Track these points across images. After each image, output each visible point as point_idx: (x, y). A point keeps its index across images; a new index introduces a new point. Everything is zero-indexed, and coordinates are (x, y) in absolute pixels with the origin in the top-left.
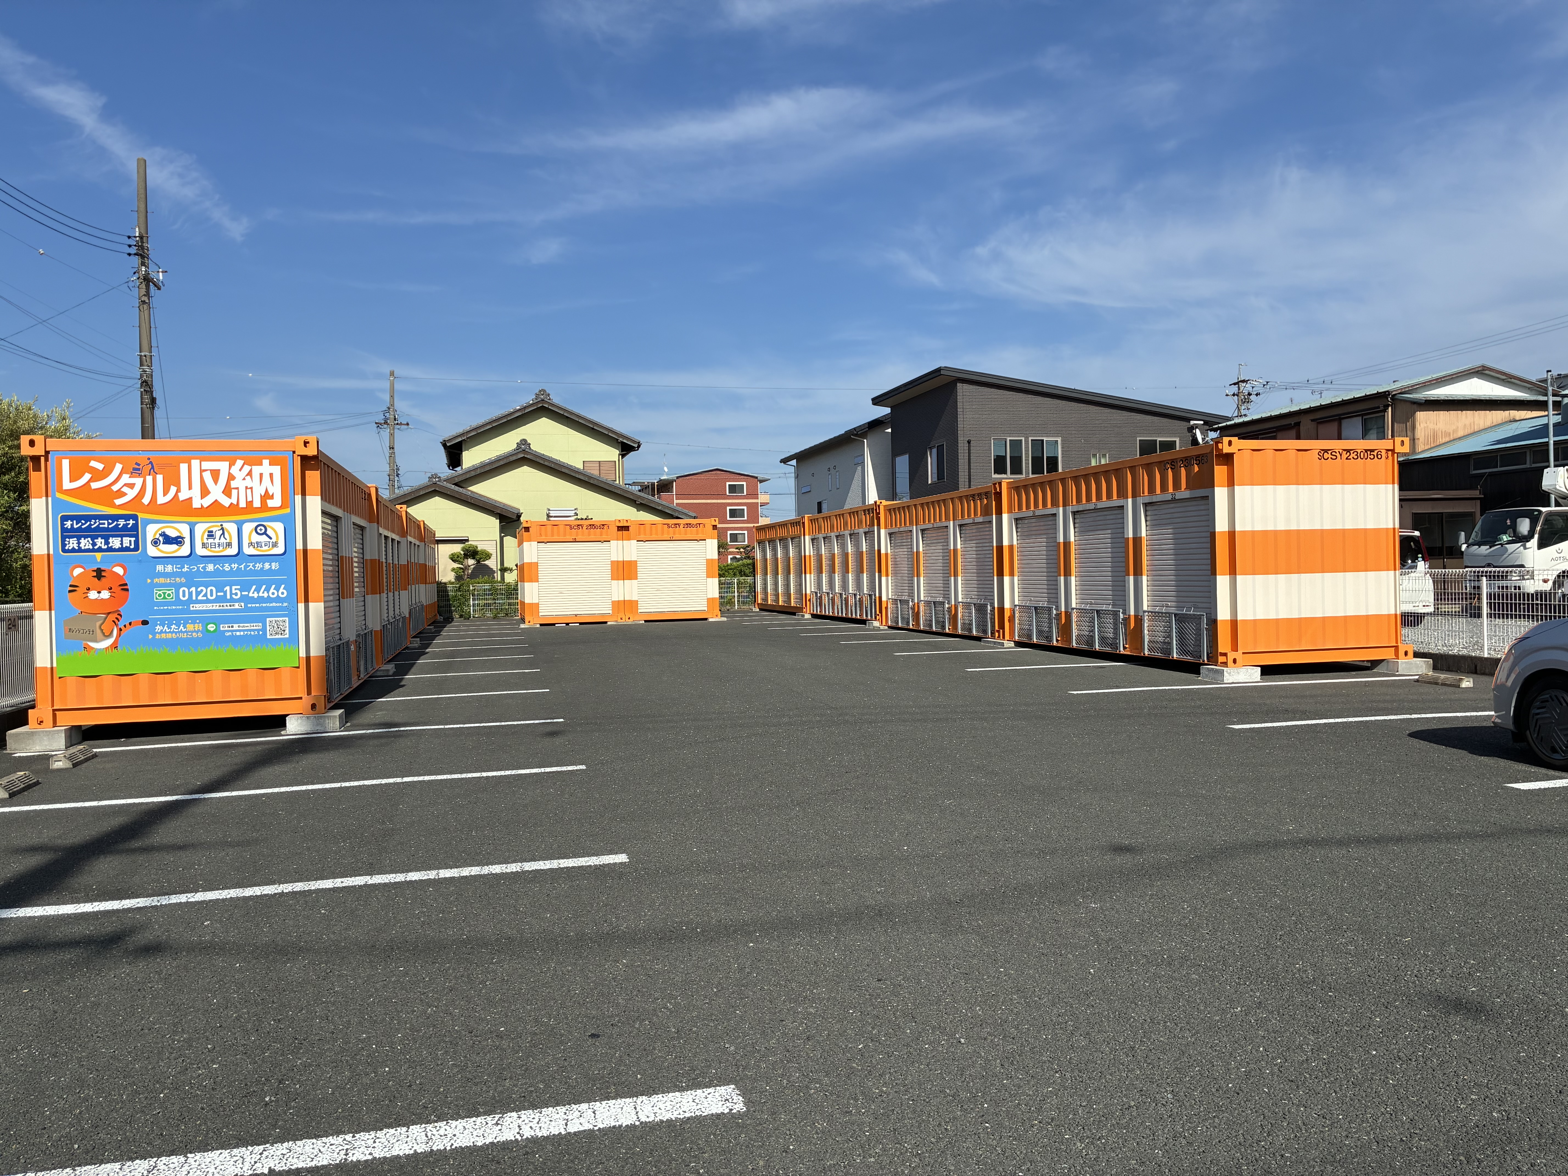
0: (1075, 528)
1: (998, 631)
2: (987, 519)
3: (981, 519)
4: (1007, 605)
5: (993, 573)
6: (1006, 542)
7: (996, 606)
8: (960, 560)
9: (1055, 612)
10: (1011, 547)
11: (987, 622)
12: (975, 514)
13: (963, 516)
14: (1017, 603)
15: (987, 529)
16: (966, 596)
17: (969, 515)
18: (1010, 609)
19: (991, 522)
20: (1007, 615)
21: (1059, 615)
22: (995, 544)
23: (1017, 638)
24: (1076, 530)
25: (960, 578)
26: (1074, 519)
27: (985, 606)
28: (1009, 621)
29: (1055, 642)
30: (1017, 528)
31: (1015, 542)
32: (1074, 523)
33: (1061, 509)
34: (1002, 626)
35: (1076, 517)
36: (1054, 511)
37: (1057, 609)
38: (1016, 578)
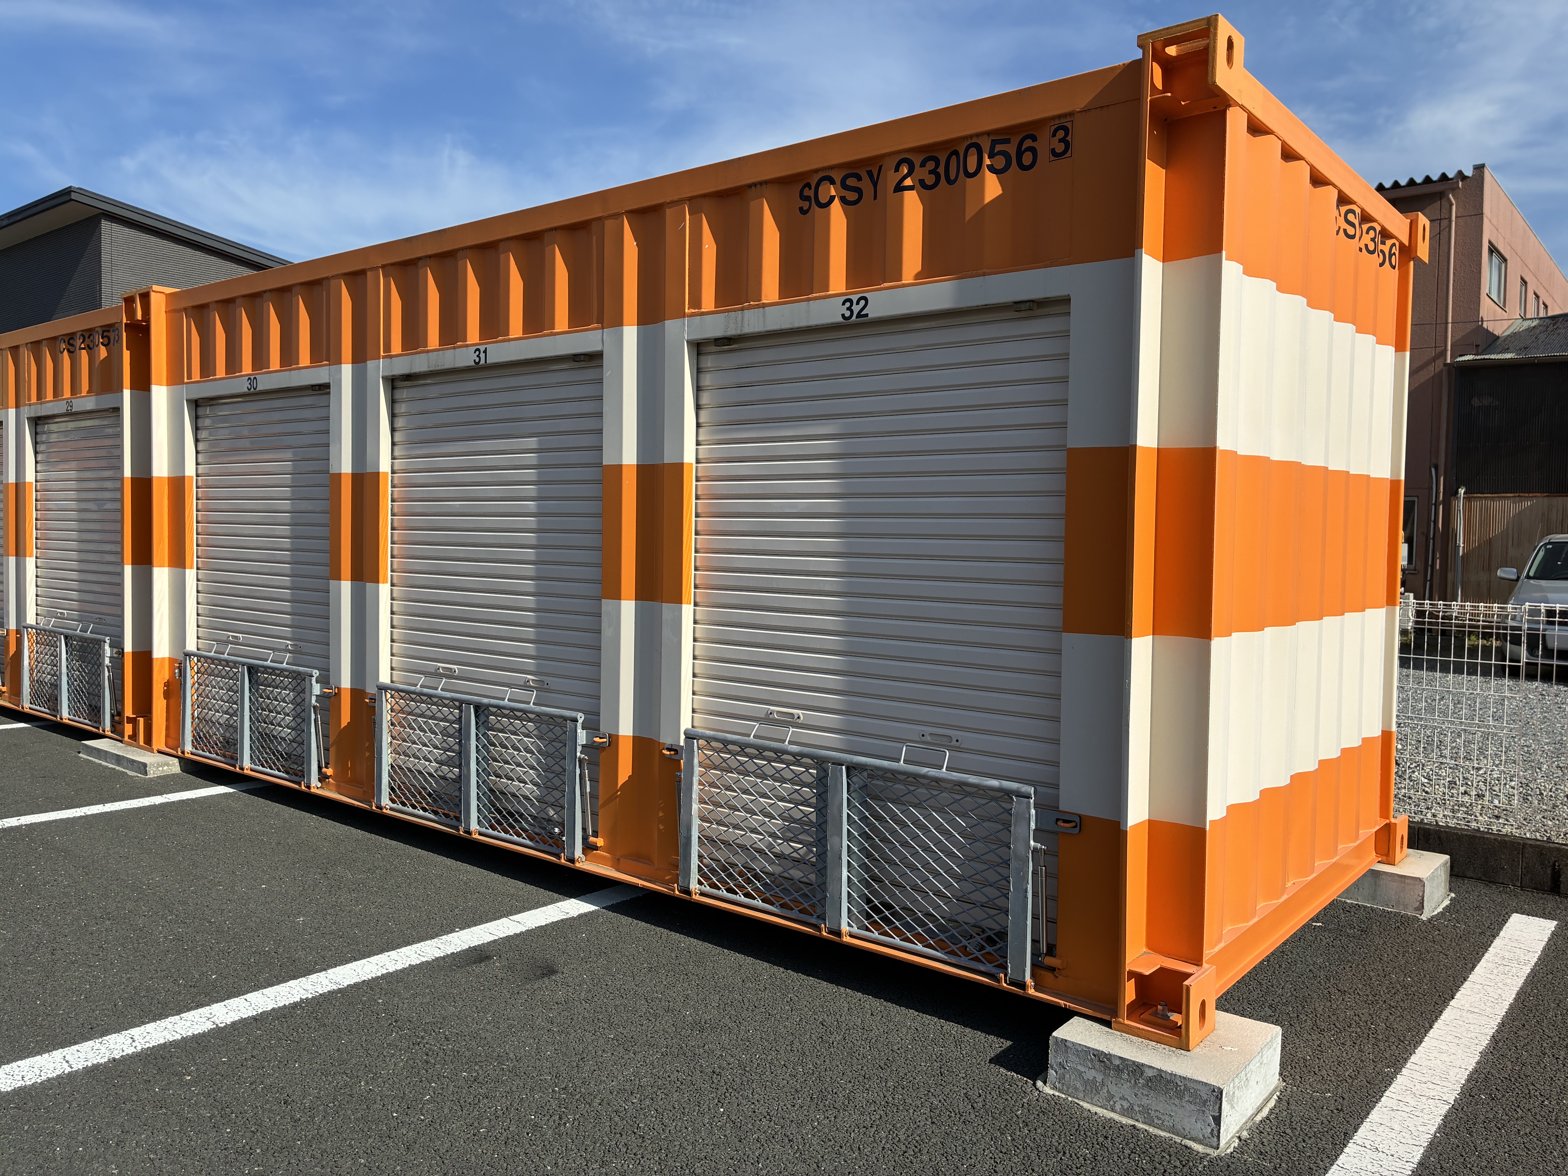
0: (393, 430)
1: (133, 721)
2: (107, 401)
3: (88, 403)
4: (162, 649)
5: (121, 553)
6: (161, 468)
7: (128, 648)
8: (31, 514)
9: (317, 689)
10: (177, 484)
11: (100, 686)
12: (75, 390)
13: (40, 396)
14: (191, 645)
15: (110, 431)
16: (47, 608)
17: (57, 392)
18: (172, 660)
19: (117, 411)
20: (160, 677)
21: (330, 700)
22: (127, 473)
23: (189, 748)
24: (398, 437)
25: (30, 563)
26: (392, 403)
27: (99, 643)
28: (167, 695)
29: (315, 782)
30: (196, 429)
31: (190, 470)
32: (393, 416)
33: (347, 370)
34: (144, 707)
35: (399, 395)
36: (320, 375)
37: (324, 680)
38: (191, 575)
